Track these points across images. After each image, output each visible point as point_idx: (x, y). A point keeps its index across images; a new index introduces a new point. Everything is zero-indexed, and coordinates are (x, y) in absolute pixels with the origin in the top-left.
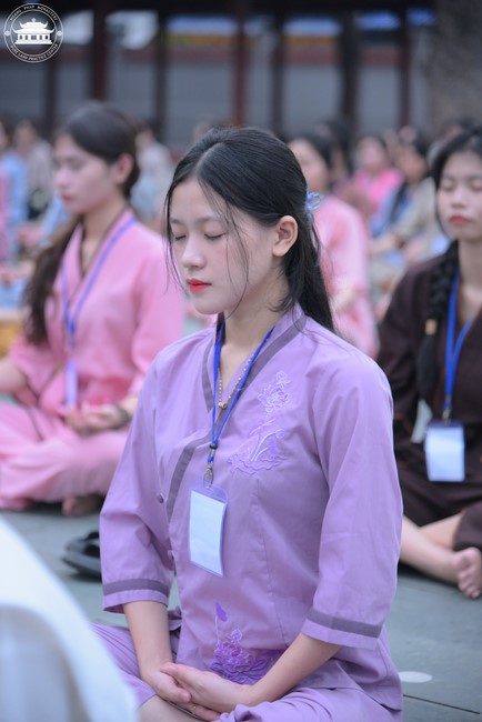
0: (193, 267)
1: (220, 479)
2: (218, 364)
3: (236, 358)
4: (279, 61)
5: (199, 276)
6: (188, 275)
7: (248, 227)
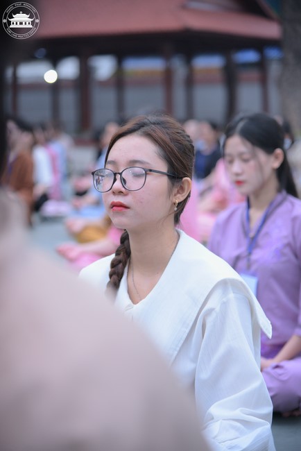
0: (237, 175)
1: (254, 268)
2: (248, 218)
3: (257, 215)
4: (190, 82)
5: (241, 178)
6: (235, 178)
7: (262, 155)
